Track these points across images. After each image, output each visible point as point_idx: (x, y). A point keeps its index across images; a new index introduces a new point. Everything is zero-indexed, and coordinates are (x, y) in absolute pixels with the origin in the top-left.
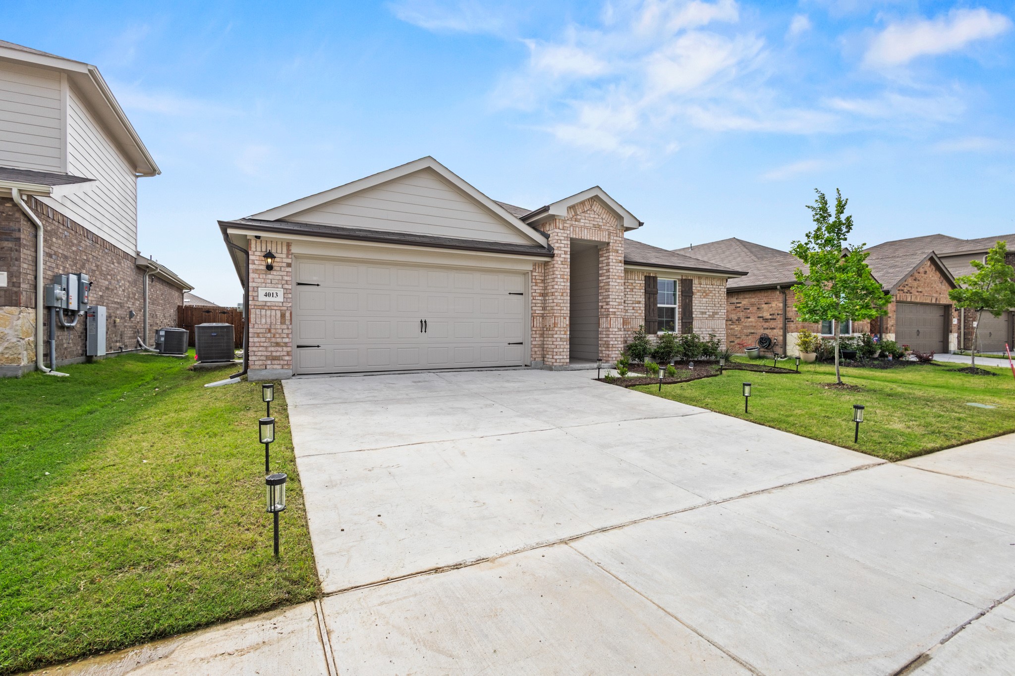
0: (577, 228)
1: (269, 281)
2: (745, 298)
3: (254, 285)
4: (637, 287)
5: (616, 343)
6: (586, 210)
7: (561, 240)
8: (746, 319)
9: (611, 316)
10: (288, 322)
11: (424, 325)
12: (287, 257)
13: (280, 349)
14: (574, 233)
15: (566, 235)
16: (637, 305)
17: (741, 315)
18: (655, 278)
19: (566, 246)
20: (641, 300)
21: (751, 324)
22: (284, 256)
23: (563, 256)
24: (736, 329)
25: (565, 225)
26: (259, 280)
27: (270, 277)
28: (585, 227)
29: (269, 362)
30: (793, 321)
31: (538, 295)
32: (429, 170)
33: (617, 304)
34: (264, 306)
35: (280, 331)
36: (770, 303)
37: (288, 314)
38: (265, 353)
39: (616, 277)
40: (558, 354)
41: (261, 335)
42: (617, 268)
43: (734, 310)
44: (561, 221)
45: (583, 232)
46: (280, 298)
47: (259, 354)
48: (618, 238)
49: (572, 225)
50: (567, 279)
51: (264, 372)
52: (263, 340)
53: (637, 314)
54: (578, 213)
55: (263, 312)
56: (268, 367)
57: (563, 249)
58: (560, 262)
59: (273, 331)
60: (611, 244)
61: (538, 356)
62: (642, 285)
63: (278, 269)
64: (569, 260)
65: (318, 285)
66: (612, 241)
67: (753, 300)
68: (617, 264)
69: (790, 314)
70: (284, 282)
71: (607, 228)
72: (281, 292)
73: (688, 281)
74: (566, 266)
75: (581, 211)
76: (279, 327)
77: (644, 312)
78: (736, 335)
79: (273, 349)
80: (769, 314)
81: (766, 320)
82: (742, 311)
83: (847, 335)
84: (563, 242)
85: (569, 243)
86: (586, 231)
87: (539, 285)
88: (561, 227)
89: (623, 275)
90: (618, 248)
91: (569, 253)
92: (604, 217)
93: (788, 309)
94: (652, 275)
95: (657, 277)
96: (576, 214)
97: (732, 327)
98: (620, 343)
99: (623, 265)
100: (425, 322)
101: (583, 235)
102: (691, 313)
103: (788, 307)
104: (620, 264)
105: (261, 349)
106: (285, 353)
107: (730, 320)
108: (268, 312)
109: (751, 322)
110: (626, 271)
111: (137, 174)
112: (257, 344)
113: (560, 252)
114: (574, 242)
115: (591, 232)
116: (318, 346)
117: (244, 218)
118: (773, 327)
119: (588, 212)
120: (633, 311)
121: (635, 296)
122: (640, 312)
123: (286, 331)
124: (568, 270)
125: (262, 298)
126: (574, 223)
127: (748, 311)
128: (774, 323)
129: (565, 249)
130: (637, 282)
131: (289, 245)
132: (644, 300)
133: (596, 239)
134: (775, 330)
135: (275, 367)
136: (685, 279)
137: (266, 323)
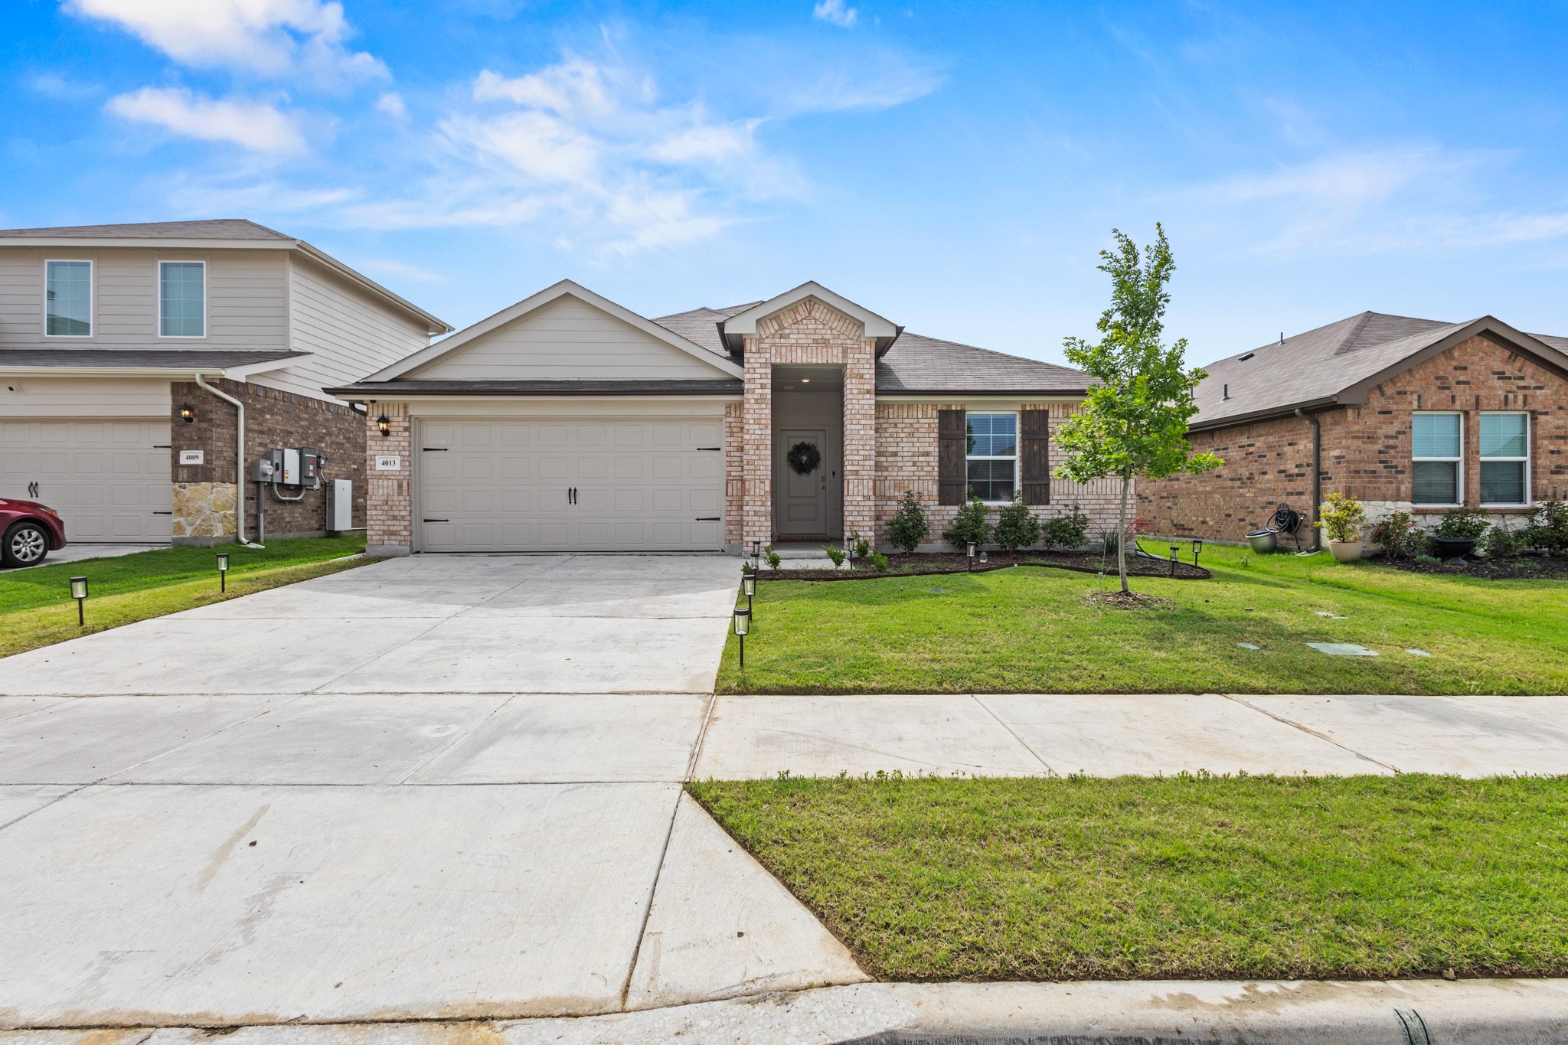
0: (784, 349)
1: (386, 448)
2: (1260, 436)
3: (372, 453)
4: (921, 430)
5: (860, 518)
6: (799, 318)
7: (754, 369)
8: (1261, 476)
9: (850, 477)
10: (405, 493)
11: (572, 494)
12: (404, 420)
13: (397, 523)
14: (778, 356)
15: (763, 361)
16: (921, 459)
17: (1254, 468)
18: (960, 414)
19: (764, 376)
20: (931, 449)
21: (1268, 485)
22: (401, 419)
23: (759, 391)
24: (1248, 495)
25: (762, 346)
26: (377, 448)
27: (387, 443)
28: (797, 345)
29: (386, 537)
30: (1330, 478)
31: (735, 449)
32: (567, 296)
33: (862, 458)
34: (382, 476)
35: (397, 503)
36: (1296, 444)
37: (405, 484)
38: (383, 528)
39: (859, 417)
40: (751, 534)
41: (378, 508)
42: (861, 402)
43: (1244, 459)
44: (754, 341)
45: (794, 353)
46: (397, 467)
47: (377, 528)
48: (862, 356)
49: (774, 345)
50: (766, 425)
51: (381, 548)
52: (380, 512)
53: (922, 473)
54: (786, 325)
55: (381, 482)
56: (385, 543)
57: (759, 381)
58: (753, 401)
59: (390, 503)
60: (848, 366)
61: (734, 537)
62: (933, 426)
63: (395, 434)
64: (769, 397)
65: (446, 450)
66: (850, 361)
67: (1271, 439)
68: (860, 396)
69: (1327, 464)
70: (401, 448)
71: (840, 342)
72: (398, 459)
73: (1036, 414)
74: (764, 406)
75: (790, 321)
76: (396, 498)
77: (936, 469)
78: (1248, 508)
79: (390, 523)
80: (1294, 466)
81: (1290, 477)
82: (1256, 461)
83: (1455, 506)
84: (757, 371)
85: (769, 371)
86: (799, 351)
87: (736, 435)
88: (754, 350)
89: (873, 412)
90: (861, 371)
91: (769, 386)
92: (834, 326)
93: (1323, 454)
94: (954, 408)
95: (965, 411)
96: (782, 327)
97: (1241, 491)
98: (867, 519)
99: (873, 396)
100: (575, 490)
101: (794, 357)
102: (1046, 469)
103: (1323, 450)
104: (868, 396)
105: (378, 522)
106: (402, 528)
107: (1239, 479)
108: (385, 482)
109: (1268, 481)
110: (878, 405)
111: (430, 334)
112: (375, 518)
113: (752, 386)
114: (777, 371)
115: (809, 351)
116: (447, 521)
117: (357, 382)
118: (1300, 490)
119: (804, 322)
120: (913, 469)
121: (917, 445)
122: (929, 469)
123: (403, 503)
124: (768, 411)
125: (379, 467)
126: (777, 341)
127: (1265, 460)
128: (1302, 483)
129: (762, 381)
130: (922, 421)
131: (405, 407)
132: (937, 449)
133: (820, 361)
134: (1303, 497)
135: (393, 542)
136: (1031, 412)
137: (383, 495)
